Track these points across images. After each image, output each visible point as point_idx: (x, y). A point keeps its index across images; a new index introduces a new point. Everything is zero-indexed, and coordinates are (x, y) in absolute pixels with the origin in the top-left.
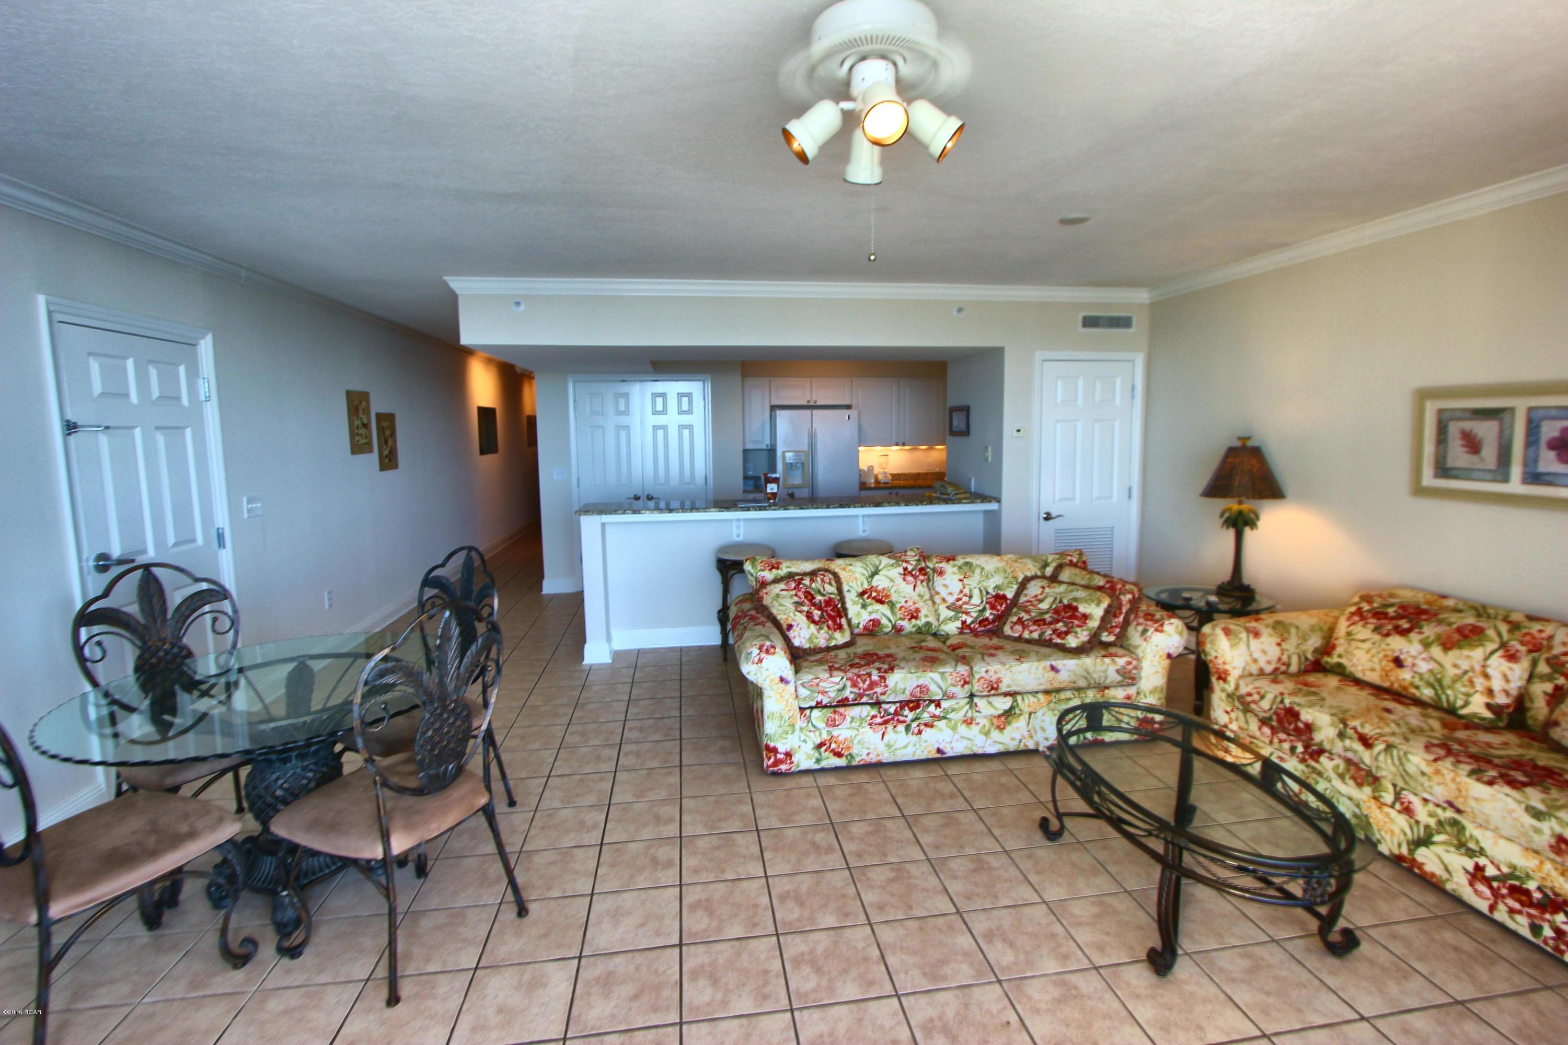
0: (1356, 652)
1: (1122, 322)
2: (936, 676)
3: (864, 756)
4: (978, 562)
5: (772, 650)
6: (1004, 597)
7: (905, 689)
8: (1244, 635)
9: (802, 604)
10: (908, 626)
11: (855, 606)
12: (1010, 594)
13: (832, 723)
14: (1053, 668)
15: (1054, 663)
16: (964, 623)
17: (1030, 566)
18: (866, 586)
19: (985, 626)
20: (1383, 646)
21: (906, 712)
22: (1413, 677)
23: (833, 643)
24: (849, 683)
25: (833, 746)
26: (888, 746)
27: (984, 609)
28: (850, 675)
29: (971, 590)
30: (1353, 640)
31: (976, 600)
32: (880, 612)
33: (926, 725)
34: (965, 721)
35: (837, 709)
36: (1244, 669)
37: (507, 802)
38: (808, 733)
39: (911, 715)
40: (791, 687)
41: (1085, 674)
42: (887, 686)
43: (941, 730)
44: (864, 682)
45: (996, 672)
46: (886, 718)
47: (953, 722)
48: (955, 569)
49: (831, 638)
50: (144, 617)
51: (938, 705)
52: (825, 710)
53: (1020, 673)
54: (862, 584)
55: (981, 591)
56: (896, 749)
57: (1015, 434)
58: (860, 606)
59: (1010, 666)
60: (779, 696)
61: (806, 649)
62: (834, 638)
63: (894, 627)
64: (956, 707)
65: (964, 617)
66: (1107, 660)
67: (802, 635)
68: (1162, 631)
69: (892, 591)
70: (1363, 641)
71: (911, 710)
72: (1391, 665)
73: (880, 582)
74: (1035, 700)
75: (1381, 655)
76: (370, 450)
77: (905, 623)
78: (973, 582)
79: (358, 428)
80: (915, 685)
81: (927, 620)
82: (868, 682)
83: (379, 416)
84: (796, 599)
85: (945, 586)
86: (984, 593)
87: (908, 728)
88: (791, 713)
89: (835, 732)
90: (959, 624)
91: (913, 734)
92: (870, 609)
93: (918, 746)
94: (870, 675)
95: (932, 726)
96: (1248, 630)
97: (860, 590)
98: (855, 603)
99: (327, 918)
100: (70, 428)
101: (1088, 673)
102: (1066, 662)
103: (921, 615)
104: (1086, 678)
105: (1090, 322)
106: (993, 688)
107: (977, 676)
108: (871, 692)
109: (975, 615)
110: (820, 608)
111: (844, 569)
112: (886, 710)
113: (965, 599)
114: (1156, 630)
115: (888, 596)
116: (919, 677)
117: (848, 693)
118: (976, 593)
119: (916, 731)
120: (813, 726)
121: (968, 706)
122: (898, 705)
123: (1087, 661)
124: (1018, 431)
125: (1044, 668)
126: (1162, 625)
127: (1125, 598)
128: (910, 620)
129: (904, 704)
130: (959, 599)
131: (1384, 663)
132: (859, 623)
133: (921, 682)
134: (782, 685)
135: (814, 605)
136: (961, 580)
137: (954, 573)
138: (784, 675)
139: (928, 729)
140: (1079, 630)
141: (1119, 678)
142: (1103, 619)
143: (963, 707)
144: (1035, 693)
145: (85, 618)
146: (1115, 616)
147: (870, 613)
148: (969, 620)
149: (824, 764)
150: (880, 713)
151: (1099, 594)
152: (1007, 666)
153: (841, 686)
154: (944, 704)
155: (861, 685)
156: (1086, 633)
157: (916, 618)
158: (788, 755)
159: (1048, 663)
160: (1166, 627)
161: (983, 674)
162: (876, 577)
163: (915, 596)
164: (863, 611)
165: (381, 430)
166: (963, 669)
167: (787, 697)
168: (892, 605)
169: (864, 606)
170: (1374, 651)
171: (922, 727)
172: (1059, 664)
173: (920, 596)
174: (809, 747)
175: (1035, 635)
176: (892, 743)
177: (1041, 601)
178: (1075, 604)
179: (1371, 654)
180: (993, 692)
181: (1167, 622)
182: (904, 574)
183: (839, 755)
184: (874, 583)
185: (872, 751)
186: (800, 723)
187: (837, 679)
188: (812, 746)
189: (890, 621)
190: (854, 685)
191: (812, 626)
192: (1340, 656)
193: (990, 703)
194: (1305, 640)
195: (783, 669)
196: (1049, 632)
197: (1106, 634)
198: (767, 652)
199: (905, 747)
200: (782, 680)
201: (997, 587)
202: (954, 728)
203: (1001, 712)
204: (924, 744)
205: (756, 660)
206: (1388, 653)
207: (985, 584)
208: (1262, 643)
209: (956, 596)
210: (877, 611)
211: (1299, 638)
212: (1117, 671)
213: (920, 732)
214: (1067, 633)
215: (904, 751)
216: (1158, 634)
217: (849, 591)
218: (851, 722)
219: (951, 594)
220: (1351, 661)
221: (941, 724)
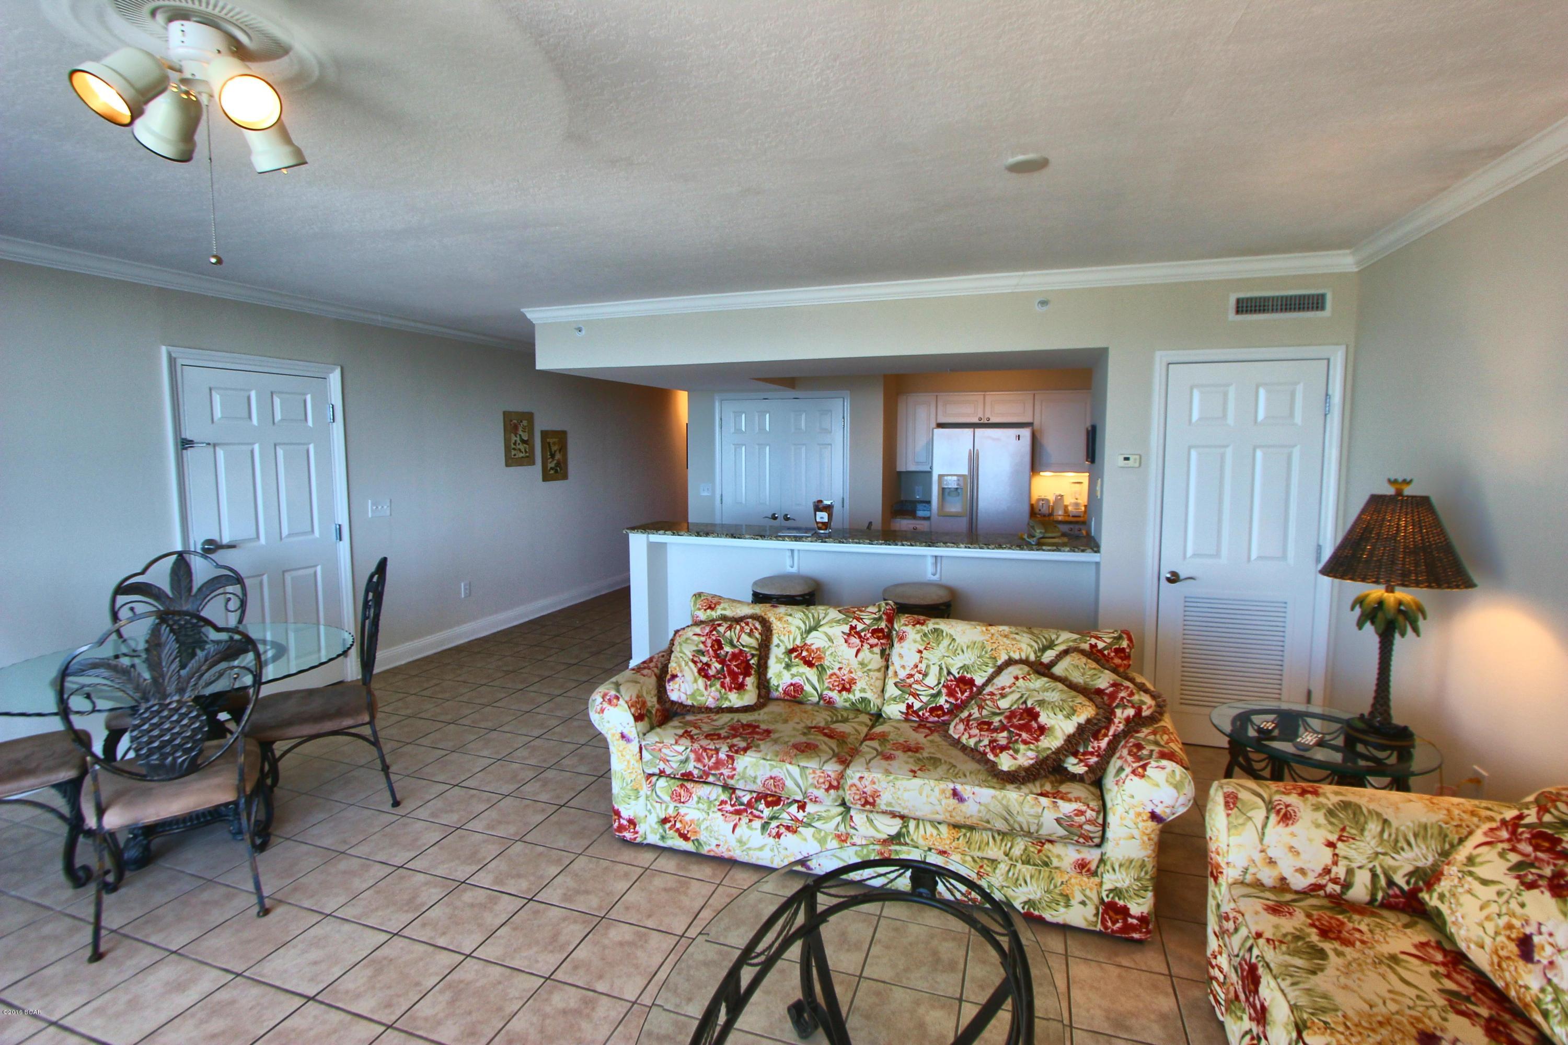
0: (1465, 899)
1: (1315, 303)
2: (795, 770)
3: (713, 847)
4: (952, 631)
5: (615, 701)
6: (971, 682)
7: (755, 778)
8: (1259, 814)
9: (702, 653)
10: (840, 699)
11: (779, 665)
12: (979, 681)
13: (676, 797)
14: (955, 793)
15: (959, 787)
16: (909, 707)
17: (1024, 646)
18: (798, 642)
19: (938, 716)
20: (1514, 905)
21: (762, 806)
22: (1543, 990)
23: (726, 704)
24: (692, 756)
25: (678, 825)
26: (740, 841)
27: (939, 693)
28: (696, 746)
29: (928, 666)
30: (1471, 873)
31: (931, 680)
32: (806, 676)
33: (788, 828)
34: (838, 837)
35: (686, 783)
36: (1245, 871)
37: (391, 802)
38: (655, 804)
39: (767, 812)
40: (634, 747)
41: (1005, 814)
42: (734, 769)
43: (805, 840)
44: (710, 758)
45: (873, 782)
46: (738, 807)
47: (823, 834)
48: (918, 637)
49: (723, 698)
50: (173, 593)
51: (802, 807)
52: (673, 781)
53: (906, 790)
54: (794, 640)
55: (941, 669)
56: (749, 849)
57: (1122, 463)
58: (783, 665)
59: (896, 779)
60: (620, 754)
61: (686, 706)
62: (727, 699)
63: (821, 697)
64: (824, 814)
65: (911, 700)
66: (1044, 801)
67: (683, 690)
68: (1143, 776)
69: (828, 653)
70: (1485, 882)
71: (768, 805)
72: (1513, 948)
73: (816, 640)
74: (935, 832)
75: (1502, 922)
76: (533, 463)
77: (834, 695)
78: (934, 657)
79: (515, 444)
80: (768, 776)
81: (863, 695)
82: (713, 760)
83: (544, 434)
84: (702, 647)
85: (901, 656)
86: (945, 672)
87: (765, 826)
88: (634, 776)
89: (683, 811)
90: (903, 708)
91: (770, 835)
92: (794, 670)
93: (776, 852)
94: (717, 751)
95: (795, 832)
96: (1270, 807)
97: (790, 647)
98: (779, 660)
99: (168, 866)
100: (185, 444)
101: (1009, 812)
102: (977, 789)
103: (856, 688)
104: (1006, 820)
105: (1244, 306)
106: (869, 802)
107: (849, 782)
108: (717, 772)
109: (925, 699)
110: (722, 662)
111: (780, 619)
112: (738, 798)
113: (918, 677)
114: (1134, 772)
115: (820, 658)
116: (772, 767)
117: (691, 766)
118: (934, 671)
119: (774, 832)
120: (658, 796)
121: (840, 818)
122: (755, 795)
123: (1012, 795)
124: (1127, 459)
125: (943, 791)
126: (1144, 767)
127: (1121, 715)
128: (840, 692)
129: (761, 797)
130: (911, 676)
131: (1501, 939)
132: (778, 686)
133: (775, 773)
134: (623, 743)
135: (717, 656)
136: (920, 652)
137: (915, 641)
138: (626, 732)
139: (789, 835)
140: (1022, 747)
141: (1062, 832)
142: (1070, 739)
143: (834, 817)
144: (935, 824)
145: (122, 589)
146: (1096, 737)
147: (793, 676)
148: (917, 705)
149: (669, 843)
150: (731, 799)
151: (1080, 699)
152: (891, 777)
153: (683, 757)
154: (810, 808)
155: (706, 761)
156: (1031, 754)
157: (849, 690)
158: (632, 822)
159: (951, 786)
160: (1150, 771)
161: (856, 781)
162: (814, 633)
163: (854, 663)
164: (785, 672)
165: (545, 445)
166: (832, 768)
167: (628, 757)
168: (822, 669)
169: (788, 667)
170: (1494, 908)
171: (782, 830)
172: (966, 790)
173: (862, 664)
174: (653, 820)
175: (972, 743)
176: (744, 839)
177: (1003, 696)
178: (1038, 709)
179: (1485, 912)
180: (868, 807)
181: (1153, 763)
182: (849, 635)
183: (685, 837)
184: (808, 641)
185: (721, 844)
186: (645, 789)
187: (680, 748)
188: (656, 820)
189: (816, 689)
190: (699, 759)
191: (701, 682)
192: (1442, 897)
193: (870, 821)
194: (1397, 849)
195: (625, 724)
196: (986, 742)
197: (1075, 761)
198: (610, 701)
199: (761, 849)
200: (623, 736)
201: (965, 667)
202: (822, 841)
203: (885, 837)
204: (783, 852)
205: (599, 709)
206: (1517, 923)
207: (949, 661)
208: (1293, 835)
209: (908, 671)
210: (801, 675)
211: (1381, 841)
212: (1058, 820)
213: (778, 835)
214: (1003, 748)
215: (758, 853)
216: (1136, 779)
217: (778, 646)
218: (698, 802)
219: (903, 667)
220: (1453, 912)
221: (806, 832)
